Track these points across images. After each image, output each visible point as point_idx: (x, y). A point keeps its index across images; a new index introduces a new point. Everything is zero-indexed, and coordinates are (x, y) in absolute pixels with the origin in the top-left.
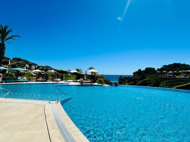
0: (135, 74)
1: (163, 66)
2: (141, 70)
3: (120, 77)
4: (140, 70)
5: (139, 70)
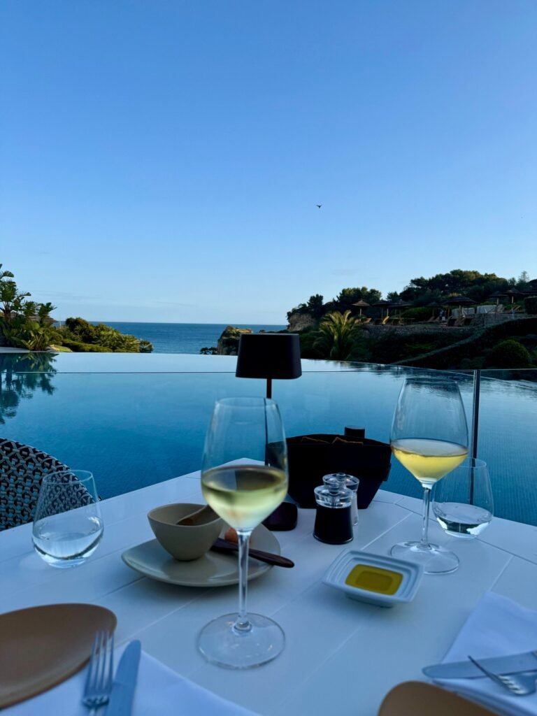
0: (295, 317)
1: (413, 282)
2: (321, 298)
3: (225, 334)
4: (316, 300)
5: (313, 299)
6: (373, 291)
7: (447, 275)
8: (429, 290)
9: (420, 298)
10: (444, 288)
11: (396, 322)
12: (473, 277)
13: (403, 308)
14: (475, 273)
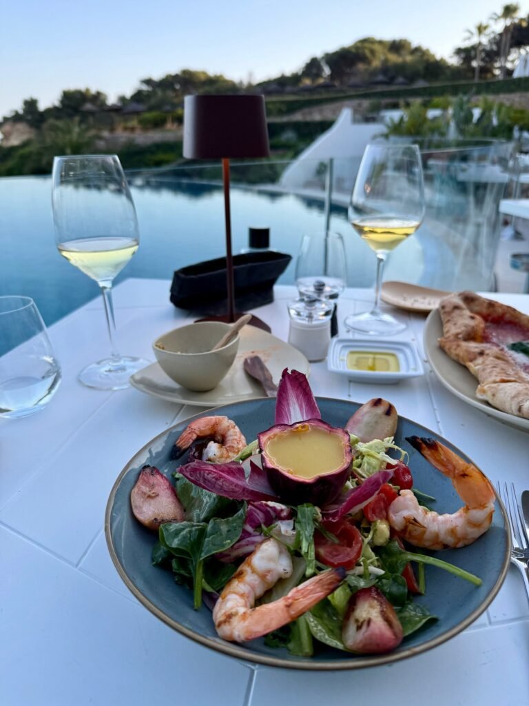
2: (36, 102)
4: (31, 105)
5: (26, 104)
6: (99, 94)
7: (176, 76)
8: (160, 93)
9: (153, 101)
10: (175, 90)
11: (132, 129)
12: (203, 77)
13: (137, 113)
14: (204, 73)
